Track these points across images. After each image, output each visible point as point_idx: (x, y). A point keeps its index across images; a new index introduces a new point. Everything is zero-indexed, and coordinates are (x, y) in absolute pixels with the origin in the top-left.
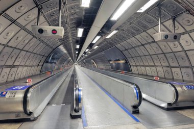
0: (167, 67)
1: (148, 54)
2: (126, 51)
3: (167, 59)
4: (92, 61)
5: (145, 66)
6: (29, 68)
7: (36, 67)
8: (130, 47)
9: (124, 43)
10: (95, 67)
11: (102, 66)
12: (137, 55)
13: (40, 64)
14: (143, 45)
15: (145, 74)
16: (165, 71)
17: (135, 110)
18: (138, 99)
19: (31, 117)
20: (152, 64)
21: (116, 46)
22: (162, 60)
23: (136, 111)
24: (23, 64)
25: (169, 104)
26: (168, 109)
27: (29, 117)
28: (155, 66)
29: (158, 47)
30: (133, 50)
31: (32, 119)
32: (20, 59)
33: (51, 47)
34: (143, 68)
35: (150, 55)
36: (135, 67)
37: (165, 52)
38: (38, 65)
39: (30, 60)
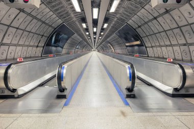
0: (185, 45)
1: (163, 30)
2: (139, 29)
3: (183, 34)
4: (109, 44)
5: (160, 46)
6: (25, 48)
7: (35, 48)
8: (143, 22)
9: (135, 18)
10: (112, 51)
11: (119, 51)
12: (152, 33)
13: (40, 45)
14: (155, 18)
15: (162, 56)
16: (182, 51)
17: (129, 94)
18: (130, 80)
19: (15, 94)
20: (169, 43)
21: (128, 22)
22: (178, 37)
23: (131, 95)
24: (15, 42)
25: (176, 89)
26: (173, 96)
27: (12, 94)
28: (171, 45)
29: (172, 19)
30: (146, 25)
31: (16, 96)
32: (11, 37)
33: (51, 26)
34: (159, 49)
35: (165, 31)
36: (151, 49)
37: (180, 25)
38: (37, 47)
39: (25, 39)
